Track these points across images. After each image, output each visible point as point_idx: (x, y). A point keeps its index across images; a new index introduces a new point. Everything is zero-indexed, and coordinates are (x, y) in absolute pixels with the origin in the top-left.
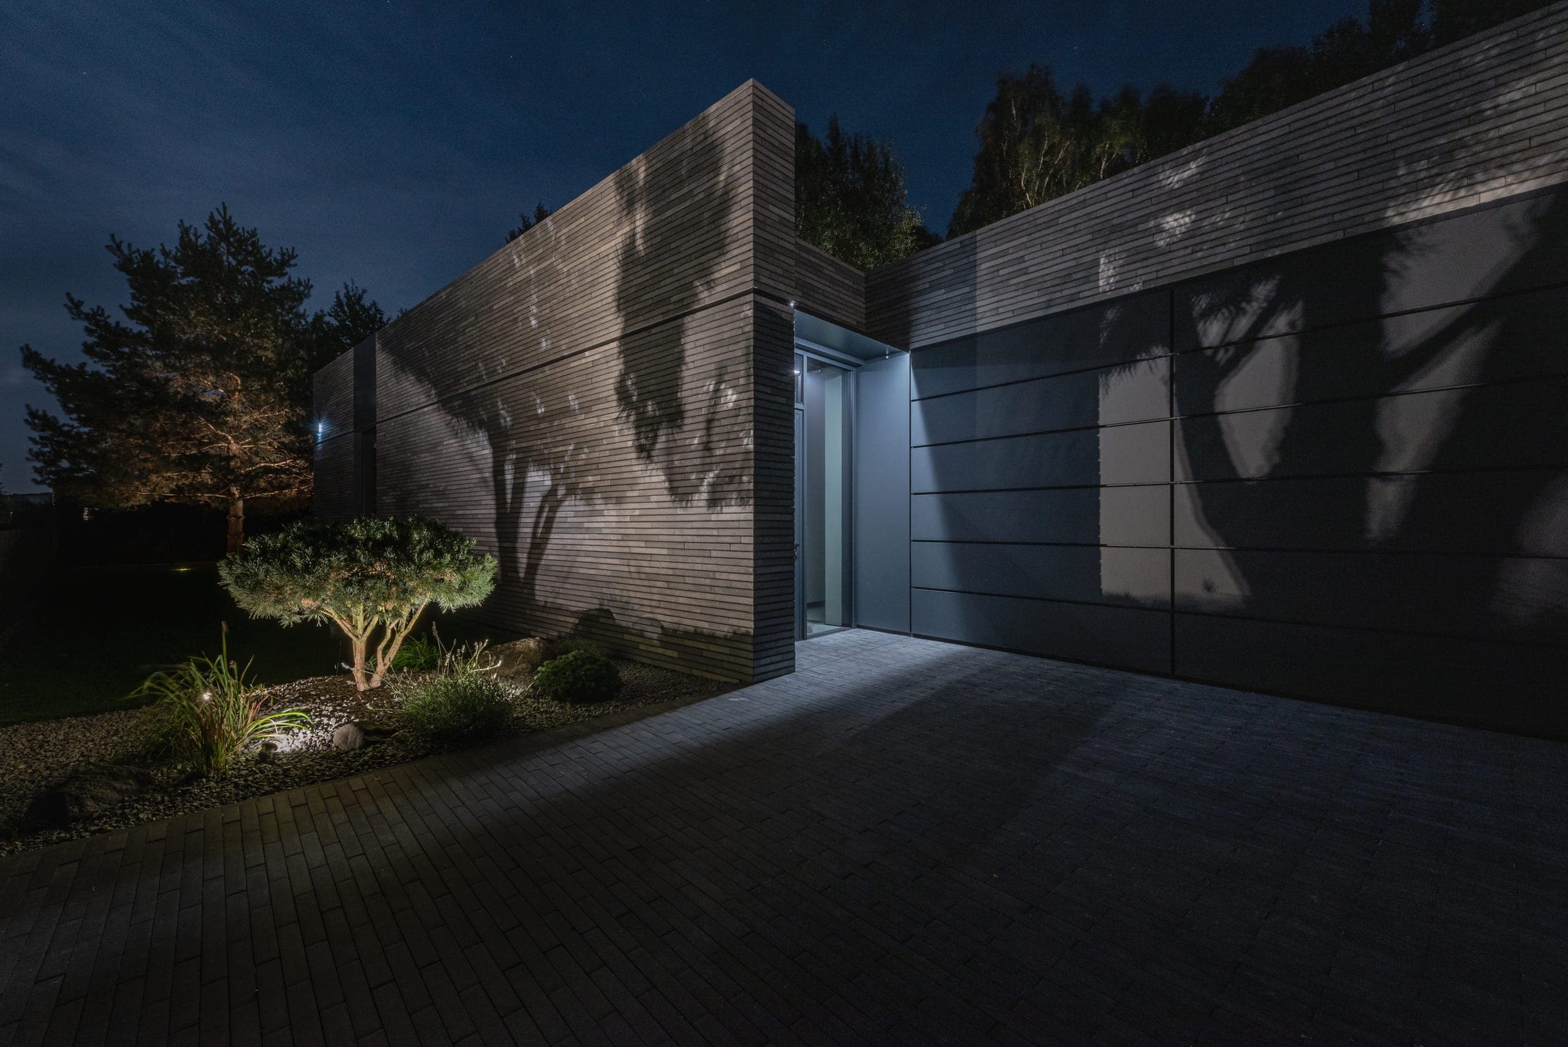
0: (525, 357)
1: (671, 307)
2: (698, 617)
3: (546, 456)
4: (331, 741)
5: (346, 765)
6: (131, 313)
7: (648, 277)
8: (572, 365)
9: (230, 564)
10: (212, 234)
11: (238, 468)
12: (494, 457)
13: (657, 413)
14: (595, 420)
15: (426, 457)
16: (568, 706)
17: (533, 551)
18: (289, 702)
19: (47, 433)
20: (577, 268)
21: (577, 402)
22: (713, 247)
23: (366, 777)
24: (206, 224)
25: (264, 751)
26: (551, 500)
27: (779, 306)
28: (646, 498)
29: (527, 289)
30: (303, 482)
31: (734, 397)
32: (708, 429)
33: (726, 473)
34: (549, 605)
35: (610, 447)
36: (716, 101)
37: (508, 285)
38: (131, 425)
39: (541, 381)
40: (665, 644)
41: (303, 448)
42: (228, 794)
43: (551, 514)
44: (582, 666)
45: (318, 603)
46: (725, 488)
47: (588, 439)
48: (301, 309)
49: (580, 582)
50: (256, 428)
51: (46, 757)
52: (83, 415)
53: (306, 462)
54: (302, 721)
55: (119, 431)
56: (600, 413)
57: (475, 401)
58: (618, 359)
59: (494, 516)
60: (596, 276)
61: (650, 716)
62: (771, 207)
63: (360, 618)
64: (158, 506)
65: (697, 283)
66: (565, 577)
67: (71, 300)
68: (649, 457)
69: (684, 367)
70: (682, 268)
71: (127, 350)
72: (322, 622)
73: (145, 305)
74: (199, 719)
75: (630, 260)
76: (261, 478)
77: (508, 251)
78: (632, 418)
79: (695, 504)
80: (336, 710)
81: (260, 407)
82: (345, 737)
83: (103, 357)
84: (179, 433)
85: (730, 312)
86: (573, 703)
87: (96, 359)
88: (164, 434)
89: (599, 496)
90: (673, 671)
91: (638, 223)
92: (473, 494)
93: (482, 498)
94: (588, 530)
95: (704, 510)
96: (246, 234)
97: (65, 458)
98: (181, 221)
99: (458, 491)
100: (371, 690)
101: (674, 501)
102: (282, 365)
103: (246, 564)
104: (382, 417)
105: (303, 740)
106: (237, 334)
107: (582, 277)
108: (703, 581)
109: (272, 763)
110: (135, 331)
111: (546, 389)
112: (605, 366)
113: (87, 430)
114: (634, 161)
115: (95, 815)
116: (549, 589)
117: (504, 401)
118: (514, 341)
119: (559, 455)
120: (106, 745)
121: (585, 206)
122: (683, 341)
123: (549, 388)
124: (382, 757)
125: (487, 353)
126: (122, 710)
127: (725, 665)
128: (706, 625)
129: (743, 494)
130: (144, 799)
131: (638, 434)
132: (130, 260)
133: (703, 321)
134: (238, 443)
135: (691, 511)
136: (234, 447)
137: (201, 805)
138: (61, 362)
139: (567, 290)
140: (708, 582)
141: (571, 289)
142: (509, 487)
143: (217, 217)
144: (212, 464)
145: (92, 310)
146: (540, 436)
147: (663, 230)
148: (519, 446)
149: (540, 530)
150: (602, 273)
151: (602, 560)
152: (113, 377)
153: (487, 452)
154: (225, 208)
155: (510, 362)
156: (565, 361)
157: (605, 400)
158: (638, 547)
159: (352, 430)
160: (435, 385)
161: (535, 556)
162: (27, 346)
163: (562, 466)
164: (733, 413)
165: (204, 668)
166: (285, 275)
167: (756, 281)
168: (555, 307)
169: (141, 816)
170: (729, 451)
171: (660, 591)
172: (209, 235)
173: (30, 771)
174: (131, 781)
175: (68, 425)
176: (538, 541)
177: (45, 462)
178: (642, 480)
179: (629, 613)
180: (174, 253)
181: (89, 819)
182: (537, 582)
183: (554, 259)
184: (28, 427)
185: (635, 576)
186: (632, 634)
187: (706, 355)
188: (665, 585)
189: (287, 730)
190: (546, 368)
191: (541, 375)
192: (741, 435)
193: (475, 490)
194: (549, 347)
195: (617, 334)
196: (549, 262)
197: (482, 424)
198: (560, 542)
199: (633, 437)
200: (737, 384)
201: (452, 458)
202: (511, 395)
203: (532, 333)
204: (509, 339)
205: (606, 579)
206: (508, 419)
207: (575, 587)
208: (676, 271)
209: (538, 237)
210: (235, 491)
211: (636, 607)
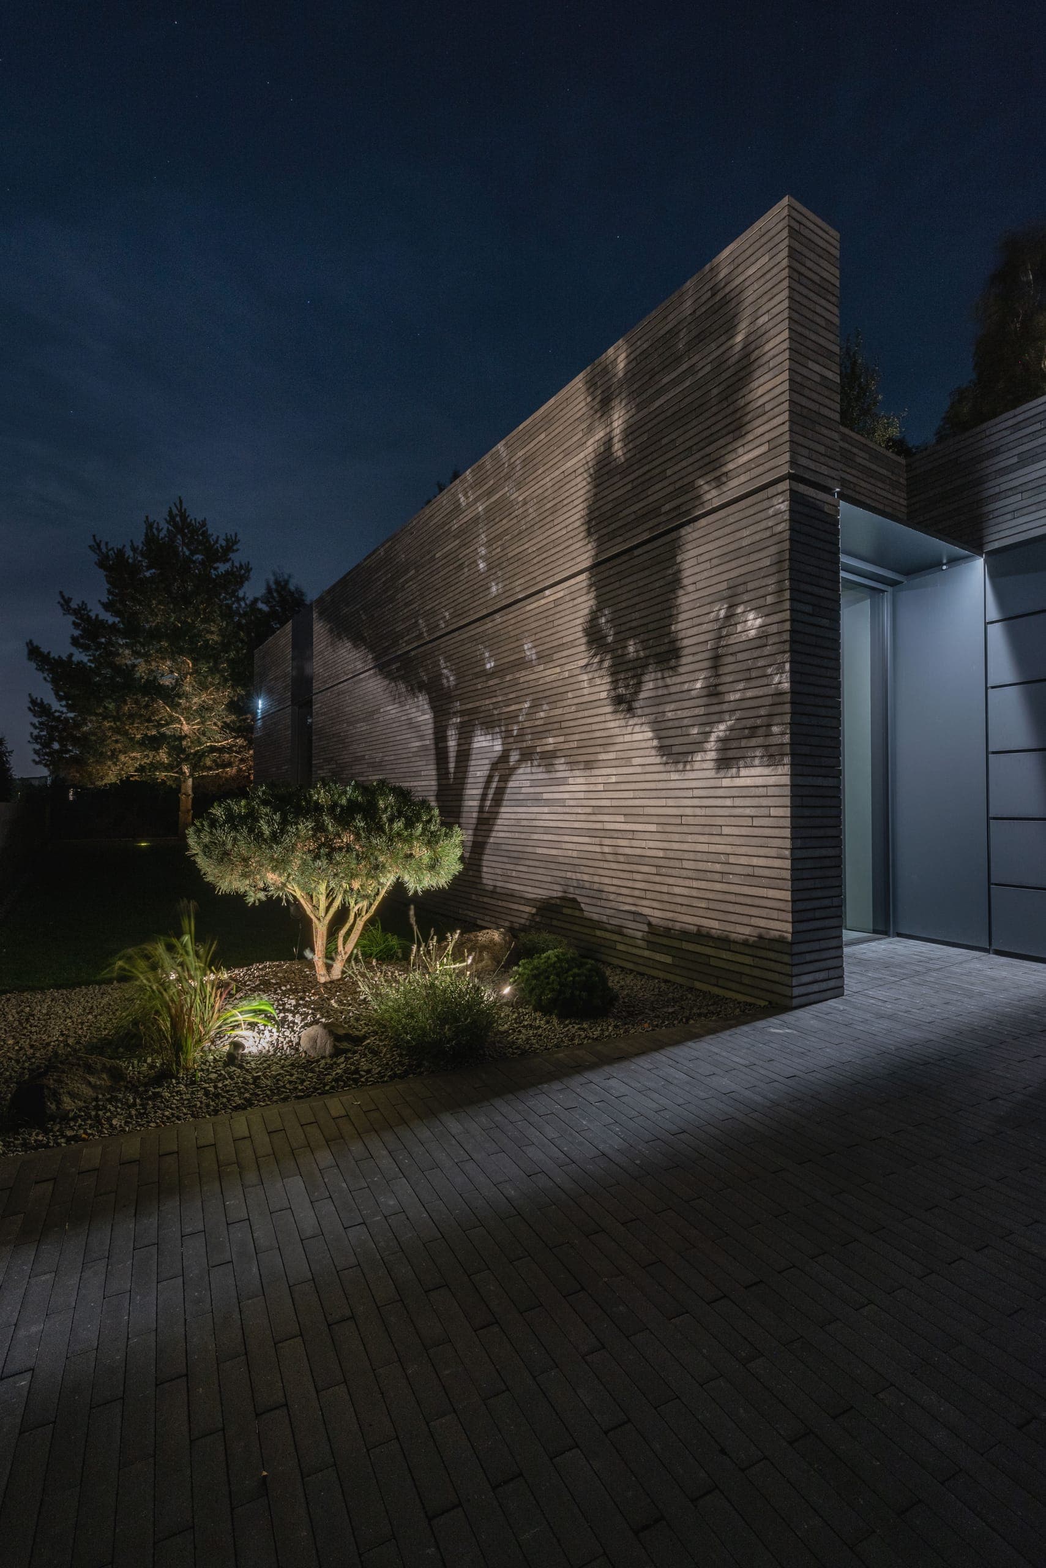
0: (472, 606)
1: (663, 518)
2: (701, 912)
3: (496, 718)
4: (298, 1044)
5: (318, 1077)
6: (107, 607)
7: (629, 487)
8: (528, 608)
9: (198, 831)
10: (170, 528)
11: (189, 747)
12: (435, 722)
13: (642, 654)
14: (558, 670)
15: (362, 727)
16: (555, 1021)
17: (479, 827)
18: (250, 990)
19: (44, 719)
20: (536, 494)
21: (534, 651)
22: (724, 432)
23: (344, 1099)
24: (166, 519)
25: (232, 1051)
26: (502, 768)
27: (822, 496)
28: (627, 762)
29: (475, 529)
30: (242, 760)
31: (759, 622)
32: (715, 667)
33: (744, 723)
34: (498, 890)
35: (576, 701)
36: (732, 242)
37: (453, 528)
38: (106, 708)
39: (490, 631)
40: (652, 945)
41: (243, 729)
42: (199, 1104)
43: (502, 784)
44: (568, 970)
45: (283, 879)
46: (743, 743)
47: (548, 693)
48: (241, 594)
49: (537, 864)
50: (204, 708)
51: (31, 1032)
52: (70, 702)
53: (245, 740)
54: (266, 1016)
55: (96, 715)
56: (563, 661)
57: (415, 663)
58: (588, 593)
59: (435, 788)
60: (560, 499)
61: (670, 1045)
62: (811, 364)
63: (323, 898)
64: (126, 783)
65: (701, 482)
66: (518, 858)
67: (63, 597)
68: (630, 709)
69: (681, 592)
70: (677, 468)
71: (103, 640)
72: (288, 901)
73: (118, 598)
74: (169, 1008)
75: (606, 470)
76: (208, 756)
77: (453, 491)
78: (606, 664)
79: (697, 766)
80: (300, 1005)
81: (207, 688)
82: (314, 1040)
83: (86, 648)
84: (141, 715)
85: (752, 511)
86: (562, 1017)
87: (81, 650)
88: (131, 716)
89: (562, 760)
90: (666, 981)
91: (615, 424)
92: (411, 764)
93: (420, 768)
94: (549, 803)
95: (712, 774)
96: (197, 524)
97: (56, 741)
98: (147, 517)
99: (395, 762)
100: (332, 982)
101: (666, 763)
102: (226, 647)
103: (214, 831)
104: (319, 688)
105: (270, 1040)
106: (189, 621)
107: (541, 504)
108: (709, 866)
109: (241, 1067)
110: (110, 622)
111: (495, 640)
112: (571, 604)
113: (72, 715)
114: (611, 350)
115: (71, 1115)
116: (499, 871)
117: (448, 659)
118: (458, 591)
119: (513, 714)
120: (82, 1023)
121: (547, 419)
122: (679, 559)
123: (500, 639)
124: (357, 1071)
125: (428, 608)
126: (97, 984)
127: (746, 980)
128: (715, 924)
129: (773, 750)
130: (117, 1100)
131: (615, 682)
132: (107, 557)
133: (712, 528)
134: (188, 724)
135: (691, 775)
136: (186, 728)
137: (173, 1114)
138: (54, 655)
139: (523, 522)
140: (718, 867)
141: (528, 519)
142: (452, 755)
143: (175, 511)
144: (168, 743)
145: (78, 605)
146: (487, 696)
147: (650, 425)
148: (464, 707)
149: (488, 803)
150: (567, 494)
151: (567, 838)
152: (93, 666)
153: (427, 717)
154: (181, 502)
155: (454, 614)
156: (519, 605)
157: (571, 644)
158: (616, 823)
159: (290, 703)
160: (371, 648)
161: (482, 833)
162: (31, 641)
163: (515, 727)
164: (758, 643)
165: (170, 948)
166: (228, 560)
167: (793, 463)
168: (507, 545)
169: (114, 1122)
170: (749, 694)
171: (646, 877)
172: (168, 529)
173: (17, 1048)
174: (104, 1076)
175: (59, 711)
176: (485, 815)
177: (41, 744)
178: (620, 739)
179: (603, 903)
180: (140, 548)
181: (65, 1118)
182: (484, 863)
183: (507, 489)
184: (31, 714)
185: (610, 857)
186: (606, 930)
187: (714, 572)
188: (653, 870)
189: (252, 1026)
190: (497, 616)
191: (490, 625)
192: (769, 671)
193: (413, 759)
194: (500, 591)
195: (587, 564)
196: (500, 494)
197: (422, 687)
198: (513, 816)
199: (608, 687)
200: (763, 604)
201: (389, 726)
202: (456, 651)
203: (481, 578)
204: (453, 588)
205: (571, 861)
206: (452, 678)
207: (532, 870)
208: (669, 472)
209: (488, 467)
210: (186, 769)
211: (612, 897)
